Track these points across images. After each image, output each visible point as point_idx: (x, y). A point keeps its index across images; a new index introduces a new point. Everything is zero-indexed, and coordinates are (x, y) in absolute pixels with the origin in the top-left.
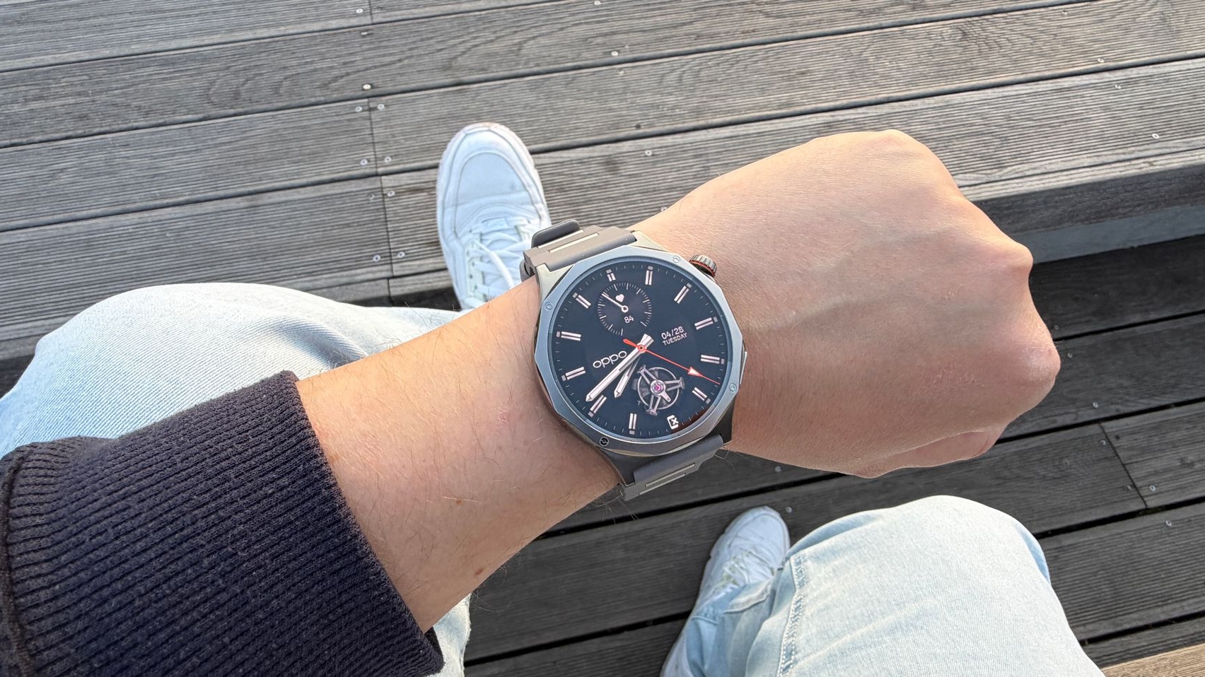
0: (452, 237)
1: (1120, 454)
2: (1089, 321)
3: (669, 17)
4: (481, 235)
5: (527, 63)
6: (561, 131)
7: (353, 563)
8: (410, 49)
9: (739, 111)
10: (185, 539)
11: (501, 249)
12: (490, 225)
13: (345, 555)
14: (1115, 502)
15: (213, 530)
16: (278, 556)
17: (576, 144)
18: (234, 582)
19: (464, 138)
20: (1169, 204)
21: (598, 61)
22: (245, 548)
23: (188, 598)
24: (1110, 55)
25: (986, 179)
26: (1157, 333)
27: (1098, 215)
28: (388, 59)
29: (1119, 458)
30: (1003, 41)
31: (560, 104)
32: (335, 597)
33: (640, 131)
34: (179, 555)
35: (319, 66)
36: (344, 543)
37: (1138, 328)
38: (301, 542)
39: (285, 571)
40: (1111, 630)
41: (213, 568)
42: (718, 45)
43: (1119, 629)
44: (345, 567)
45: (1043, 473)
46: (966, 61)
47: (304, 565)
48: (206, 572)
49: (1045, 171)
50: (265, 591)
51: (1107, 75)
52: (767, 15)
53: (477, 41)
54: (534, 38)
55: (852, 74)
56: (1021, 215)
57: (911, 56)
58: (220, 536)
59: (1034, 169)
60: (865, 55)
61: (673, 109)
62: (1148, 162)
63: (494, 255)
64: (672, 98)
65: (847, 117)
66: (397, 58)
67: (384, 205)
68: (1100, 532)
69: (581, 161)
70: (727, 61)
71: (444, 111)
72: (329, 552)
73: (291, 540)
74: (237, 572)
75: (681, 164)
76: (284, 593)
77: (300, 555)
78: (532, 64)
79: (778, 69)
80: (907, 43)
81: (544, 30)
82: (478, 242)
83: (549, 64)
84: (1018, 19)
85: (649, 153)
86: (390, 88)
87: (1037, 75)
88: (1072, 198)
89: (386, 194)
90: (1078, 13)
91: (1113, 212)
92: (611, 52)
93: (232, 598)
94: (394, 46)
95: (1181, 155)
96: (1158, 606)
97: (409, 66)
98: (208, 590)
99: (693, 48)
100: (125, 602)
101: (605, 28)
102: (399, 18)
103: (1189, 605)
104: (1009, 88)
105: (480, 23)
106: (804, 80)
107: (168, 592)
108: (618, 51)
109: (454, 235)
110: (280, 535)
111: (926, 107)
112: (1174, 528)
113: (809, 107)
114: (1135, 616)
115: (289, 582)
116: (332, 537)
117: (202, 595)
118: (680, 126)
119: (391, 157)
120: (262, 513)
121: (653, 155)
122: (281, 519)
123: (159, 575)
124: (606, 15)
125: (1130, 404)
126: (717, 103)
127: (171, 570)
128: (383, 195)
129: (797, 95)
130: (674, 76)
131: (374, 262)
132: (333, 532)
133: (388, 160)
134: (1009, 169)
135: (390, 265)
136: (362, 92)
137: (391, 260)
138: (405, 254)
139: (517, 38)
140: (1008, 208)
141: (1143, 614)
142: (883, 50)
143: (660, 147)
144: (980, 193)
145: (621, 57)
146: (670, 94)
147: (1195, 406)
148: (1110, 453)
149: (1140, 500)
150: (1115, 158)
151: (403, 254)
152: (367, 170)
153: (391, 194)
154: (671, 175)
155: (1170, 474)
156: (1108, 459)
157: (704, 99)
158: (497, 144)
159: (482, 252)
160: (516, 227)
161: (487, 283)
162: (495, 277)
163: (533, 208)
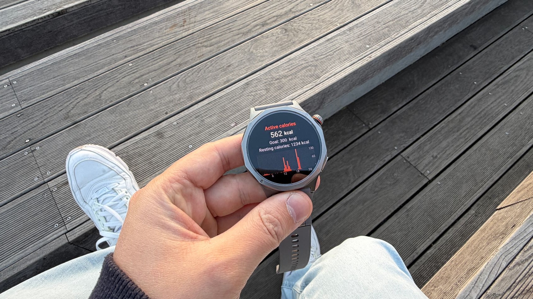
0: (84, 204)
1: (412, 163)
2: (380, 117)
3: (165, 61)
4: (97, 199)
5: (106, 102)
8: (45, 115)
9: (208, 91)
11: (108, 202)
12: (99, 193)
14: (419, 183)
17: (140, 132)
19: (70, 157)
20: (384, 67)
21: (139, 90)
24: (340, 21)
25: (315, 84)
26: (404, 112)
27: (363, 81)
28: (35, 124)
29: (412, 165)
30: (301, 28)
31: (127, 116)
33: (168, 115)
37: (397, 113)
40: (438, 235)
42: (190, 66)
43: (441, 233)
45: (389, 183)
46: (290, 40)
49: (335, 73)
51: (342, 29)
52: (206, 47)
53: (78, 100)
54: (105, 90)
55: (249, 60)
56: (335, 92)
57: (269, 45)
59: (331, 74)
60: (251, 50)
61: (180, 100)
62: (369, 57)
63: (106, 207)
64: (177, 96)
65: (253, 78)
66: (39, 121)
67: (53, 196)
68: (418, 197)
69: (145, 138)
70: (196, 71)
71: (71, 139)
75: (191, 123)
78: (108, 102)
79: (218, 67)
80: (265, 40)
81: (109, 85)
82: (96, 203)
83: (117, 99)
84: (303, 18)
85: (175, 123)
86: (40, 138)
87: (318, 37)
88: (350, 79)
89: (53, 191)
90: (323, 9)
91: (367, 77)
95: (379, 50)
96: (449, 217)
99: (180, 71)
101: (137, 75)
102: (36, 102)
103: (459, 212)
104: (310, 46)
105: (77, 91)
106: (230, 68)
109: (84, 203)
111: (282, 63)
112: (441, 184)
113: (237, 79)
114: (443, 225)
118: (185, 107)
119: (50, 171)
121: (177, 124)
124: (136, 69)
125: (407, 142)
126: (198, 91)
128: (51, 191)
129: (230, 76)
130: (175, 86)
131: (56, 228)
133: (48, 173)
134: (322, 77)
135: (64, 226)
136: (25, 145)
137: (64, 223)
138: (71, 217)
139: (98, 93)
140: (329, 92)
141: (446, 223)
142: (257, 46)
143: (180, 119)
144: (315, 91)
145: (149, 85)
146: (176, 94)
147: (428, 134)
148: (409, 164)
149: (426, 178)
150: (357, 59)
151: (70, 217)
152: (39, 183)
153: (55, 189)
154: (188, 130)
155: (431, 164)
156: (408, 167)
157: (192, 91)
158: (88, 155)
159: (100, 207)
160: (113, 189)
161: (108, 221)
162: (111, 216)
163: (119, 176)
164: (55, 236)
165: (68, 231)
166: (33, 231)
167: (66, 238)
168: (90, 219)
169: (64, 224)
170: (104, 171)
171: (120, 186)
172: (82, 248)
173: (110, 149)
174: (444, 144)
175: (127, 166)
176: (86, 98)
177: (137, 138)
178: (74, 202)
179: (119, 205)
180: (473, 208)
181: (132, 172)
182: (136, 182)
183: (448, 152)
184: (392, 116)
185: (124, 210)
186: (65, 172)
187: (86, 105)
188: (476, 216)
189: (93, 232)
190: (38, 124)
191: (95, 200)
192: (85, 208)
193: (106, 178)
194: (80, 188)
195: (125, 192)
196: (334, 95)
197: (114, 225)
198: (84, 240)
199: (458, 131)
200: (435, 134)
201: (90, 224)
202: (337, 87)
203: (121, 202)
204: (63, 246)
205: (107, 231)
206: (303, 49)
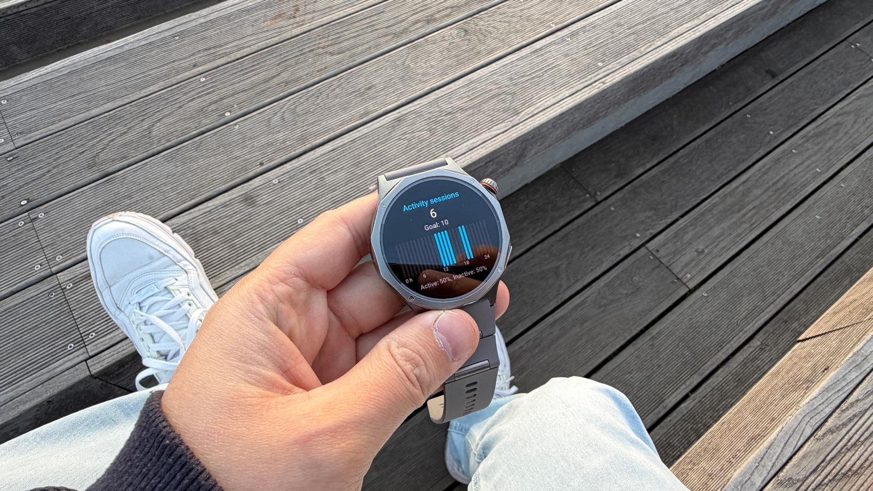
0: (118, 312)
1: (663, 261)
2: (615, 183)
3: (260, 75)
4: (139, 303)
5: (159, 141)
6: (202, 186)
8: (55, 160)
9: (334, 129)
11: (157, 310)
12: (142, 294)
14: (671, 294)
17: (216, 194)
19: (94, 232)
20: (626, 101)
21: (216, 124)
24: (556, 20)
25: (511, 124)
26: (654, 176)
27: (589, 122)
28: (37, 174)
29: (663, 264)
30: (491, 29)
31: (195, 166)
33: (264, 167)
37: (643, 177)
40: (700, 379)
42: (303, 85)
43: (704, 376)
45: (625, 292)
46: (472, 49)
49: (545, 107)
51: (559, 33)
52: (332, 54)
53: (112, 137)
54: (158, 121)
55: (402, 79)
56: (543, 139)
57: (437, 55)
59: (538, 108)
60: (407, 63)
61: (284, 142)
62: (603, 82)
63: (153, 318)
64: (280, 135)
65: (409, 110)
66: (45, 170)
67: (65, 298)
68: (670, 317)
69: (225, 205)
70: (313, 95)
71: (99, 201)
75: (302, 182)
78: (163, 141)
79: (351, 90)
80: (431, 47)
81: (166, 112)
82: (138, 311)
83: (178, 137)
84: (495, 12)
85: (276, 181)
86: (46, 198)
87: (518, 45)
88: (568, 119)
89: (66, 288)
91: (597, 116)
92: (224, 113)
94: (40, 161)
95: (618, 72)
96: (719, 351)
97: (59, 173)
99: (285, 93)
101: (214, 97)
102: (39, 136)
103: (735, 342)
104: (505, 59)
105: (111, 121)
106: (371, 92)
108: (230, 111)
109: (117, 310)
111: (457, 87)
112: (708, 297)
113: (381, 111)
114: (708, 363)
118: (293, 154)
119: (61, 255)
121: (279, 182)
124: (212, 87)
125: (656, 227)
126: (316, 128)
128: (63, 289)
129: (370, 105)
130: (277, 118)
131: (70, 351)
133: (59, 258)
134: (523, 113)
135: (84, 348)
136: (20, 209)
137: (84, 343)
138: (96, 333)
139: (146, 125)
140: (533, 138)
141: (713, 360)
142: (417, 57)
143: (283, 175)
144: (511, 135)
145: (233, 115)
146: (279, 132)
147: (691, 214)
148: (657, 263)
149: (684, 286)
150: (583, 85)
151: (94, 334)
152: (42, 274)
153: (69, 286)
154: (298, 193)
155: (694, 263)
156: (658, 267)
157: (305, 128)
158: (123, 229)
159: (144, 318)
160: (165, 288)
161: (156, 341)
162: (162, 334)
163: (177, 267)
164: (69, 364)
165: (91, 357)
166: (31, 355)
167: (86, 367)
168: (127, 338)
169: (83, 345)
170: (151, 258)
171: (177, 283)
172: (115, 385)
173: (164, 221)
174: (716, 231)
175: (192, 251)
176: (125, 133)
177: (210, 204)
178: (100, 308)
179: (175, 315)
180: (757, 337)
181: (201, 261)
182: (207, 279)
183: (721, 245)
184: (635, 182)
185: (183, 323)
186: (86, 259)
187: (125, 145)
188: (762, 349)
189: (133, 359)
190: (44, 175)
191: (135, 306)
192: (119, 318)
193: (154, 270)
194: (110, 284)
195: (186, 294)
196: (541, 144)
197: (168, 349)
198: (117, 372)
199: (739, 211)
200: (702, 214)
201: (128, 346)
202: (548, 130)
203: (178, 311)
204: (81, 382)
205: (155, 358)
206: (493, 65)
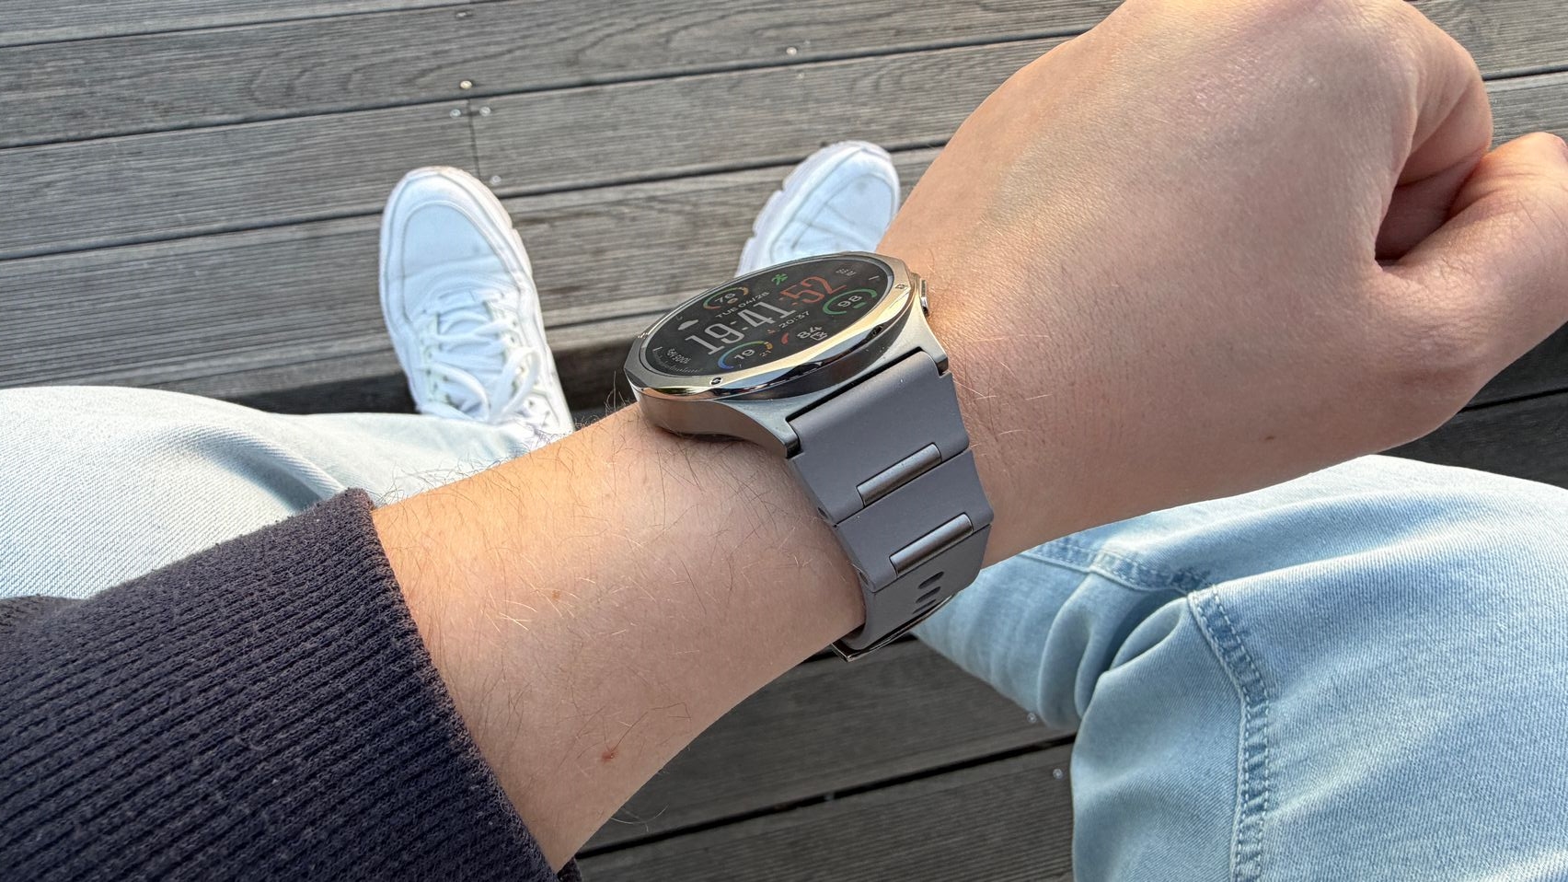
4: (439, 315)
5: (676, 60)
7: (442, 762)
8: (523, 37)
10: (167, 726)
12: (447, 302)
13: (428, 749)
15: (215, 709)
16: (317, 751)
18: (241, 798)
21: (770, 60)
22: (263, 739)
23: (162, 825)
28: (493, 49)
32: (411, 823)
34: (155, 753)
35: (400, 55)
36: (427, 728)
38: (355, 726)
39: (328, 777)
41: (206, 774)
42: (924, 44)
44: (428, 770)
47: (361, 767)
48: (196, 780)
50: (293, 812)
58: (225, 719)
66: (505, 48)
72: (401, 744)
73: (338, 724)
74: (246, 780)
76: (323, 816)
77: (354, 750)
78: (685, 61)
92: (787, 48)
93: (237, 824)
94: (502, 32)
97: (524, 58)
98: (197, 811)
100: (58, 833)
107: (129, 814)
108: (799, 48)
109: (403, 317)
110: (320, 716)
115: (333, 797)
116: (407, 718)
117: (186, 819)
119: (501, 176)
120: (295, 681)
122: (324, 690)
123: (118, 786)
127: (138, 777)
132: (407, 708)
133: (496, 179)
136: (459, 91)
139: (664, 28)
145: (801, 55)
158: (450, 193)
160: (484, 302)
170: (476, 250)
171: (503, 301)
176: (631, 30)
179: (488, 347)
185: (496, 364)
195: (511, 321)
203: (494, 343)
